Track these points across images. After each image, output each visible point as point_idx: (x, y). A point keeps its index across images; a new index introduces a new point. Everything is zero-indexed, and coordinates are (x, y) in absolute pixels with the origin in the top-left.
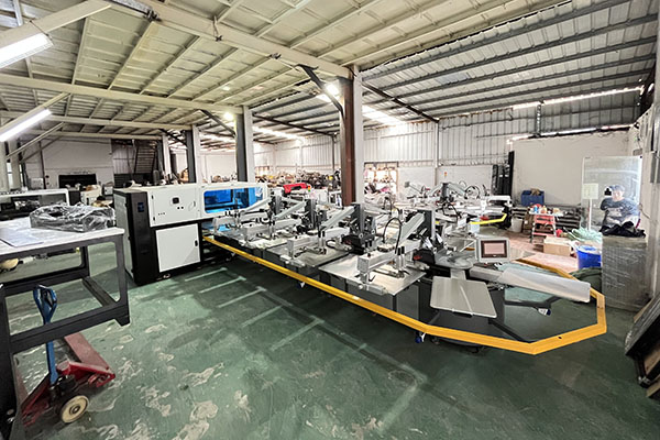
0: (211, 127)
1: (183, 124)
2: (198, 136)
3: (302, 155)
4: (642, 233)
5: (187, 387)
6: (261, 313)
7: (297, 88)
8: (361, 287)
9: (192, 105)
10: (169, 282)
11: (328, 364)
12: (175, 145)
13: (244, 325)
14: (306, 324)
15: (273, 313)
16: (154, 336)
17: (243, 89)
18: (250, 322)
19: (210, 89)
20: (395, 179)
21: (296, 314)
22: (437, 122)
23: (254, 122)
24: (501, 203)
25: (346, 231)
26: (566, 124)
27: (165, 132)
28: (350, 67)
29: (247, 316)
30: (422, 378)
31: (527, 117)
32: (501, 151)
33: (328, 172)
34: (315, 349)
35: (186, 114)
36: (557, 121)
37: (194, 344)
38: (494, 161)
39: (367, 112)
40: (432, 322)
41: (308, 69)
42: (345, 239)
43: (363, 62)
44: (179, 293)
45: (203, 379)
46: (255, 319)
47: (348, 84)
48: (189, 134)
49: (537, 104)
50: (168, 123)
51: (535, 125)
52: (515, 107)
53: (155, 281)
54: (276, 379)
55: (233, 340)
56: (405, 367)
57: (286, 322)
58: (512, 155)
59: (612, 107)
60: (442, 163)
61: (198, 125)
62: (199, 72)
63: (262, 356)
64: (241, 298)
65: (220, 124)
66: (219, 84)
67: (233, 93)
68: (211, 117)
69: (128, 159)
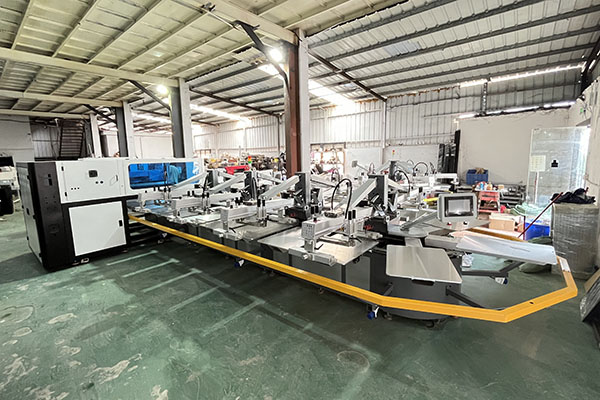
0: (144, 104)
1: (112, 100)
2: (131, 115)
3: (245, 138)
4: (592, 200)
5: (92, 385)
6: (193, 296)
7: (238, 57)
8: (306, 257)
9: (119, 74)
10: (88, 267)
11: (268, 348)
12: (105, 127)
13: (172, 309)
14: (245, 306)
15: (208, 295)
16: (59, 328)
17: (176, 55)
18: (179, 306)
19: (138, 53)
20: (342, 160)
21: (233, 296)
22: (385, 100)
23: (192, 99)
24: (447, 181)
25: (290, 203)
26: (511, 102)
27: (93, 109)
28: (295, 31)
29: (175, 300)
30: (374, 357)
31: (474, 96)
32: (447, 130)
33: (273, 155)
34: (254, 332)
35: (113, 87)
36: (502, 100)
37: (109, 333)
38: (441, 140)
39: (314, 88)
40: (387, 293)
41: (249, 29)
42: (289, 212)
43: (309, 26)
44: (97, 278)
45: (114, 373)
46: (186, 302)
47: (294, 49)
48: (119, 111)
49: (483, 82)
50: (94, 97)
51: (481, 104)
52: (463, 85)
53: (71, 266)
54: (205, 368)
55: (157, 326)
56: (356, 346)
57: (221, 304)
58: (458, 134)
59: (555, 85)
60: (389, 143)
61: (129, 101)
62: (122, 30)
63: (191, 343)
64: (171, 281)
65: (155, 100)
66: (148, 48)
67: (166, 60)
68: (144, 90)
69: (51, 141)
